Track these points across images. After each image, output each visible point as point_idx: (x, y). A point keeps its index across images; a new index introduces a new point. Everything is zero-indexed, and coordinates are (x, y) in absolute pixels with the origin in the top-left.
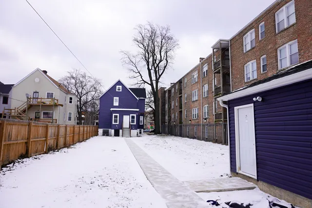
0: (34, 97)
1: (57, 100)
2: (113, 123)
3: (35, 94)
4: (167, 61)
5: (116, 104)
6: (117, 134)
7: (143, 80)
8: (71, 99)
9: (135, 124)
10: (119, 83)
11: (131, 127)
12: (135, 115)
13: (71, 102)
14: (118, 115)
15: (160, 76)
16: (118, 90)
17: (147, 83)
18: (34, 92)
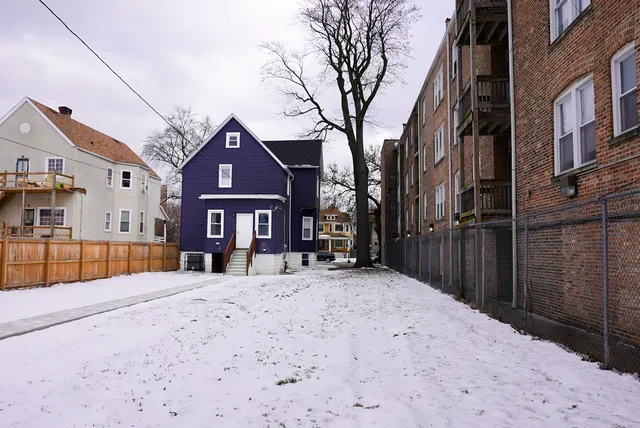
0: (20, 171)
1: (72, 178)
2: (209, 236)
3: (20, 163)
4: (386, 61)
5: (225, 182)
6: (219, 267)
7: (325, 120)
8: (126, 175)
9: (269, 237)
10: (233, 124)
11: (257, 247)
12: (269, 212)
13: (126, 184)
14: (222, 212)
15: (367, 104)
16: (231, 143)
17: (337, 127)
18: (19, 160)
